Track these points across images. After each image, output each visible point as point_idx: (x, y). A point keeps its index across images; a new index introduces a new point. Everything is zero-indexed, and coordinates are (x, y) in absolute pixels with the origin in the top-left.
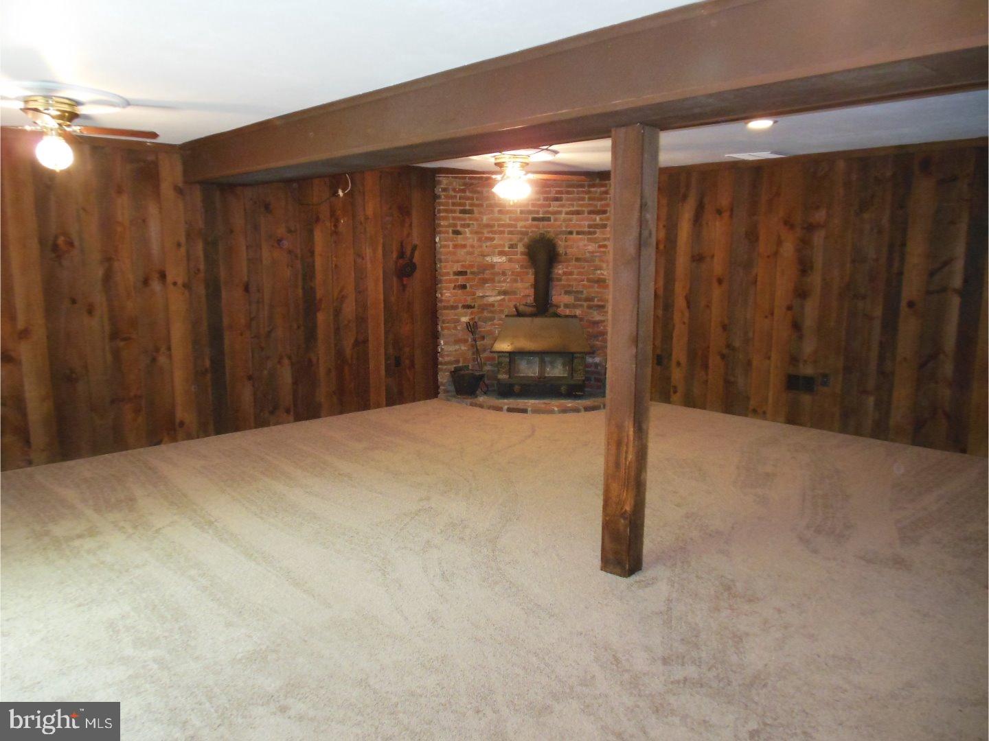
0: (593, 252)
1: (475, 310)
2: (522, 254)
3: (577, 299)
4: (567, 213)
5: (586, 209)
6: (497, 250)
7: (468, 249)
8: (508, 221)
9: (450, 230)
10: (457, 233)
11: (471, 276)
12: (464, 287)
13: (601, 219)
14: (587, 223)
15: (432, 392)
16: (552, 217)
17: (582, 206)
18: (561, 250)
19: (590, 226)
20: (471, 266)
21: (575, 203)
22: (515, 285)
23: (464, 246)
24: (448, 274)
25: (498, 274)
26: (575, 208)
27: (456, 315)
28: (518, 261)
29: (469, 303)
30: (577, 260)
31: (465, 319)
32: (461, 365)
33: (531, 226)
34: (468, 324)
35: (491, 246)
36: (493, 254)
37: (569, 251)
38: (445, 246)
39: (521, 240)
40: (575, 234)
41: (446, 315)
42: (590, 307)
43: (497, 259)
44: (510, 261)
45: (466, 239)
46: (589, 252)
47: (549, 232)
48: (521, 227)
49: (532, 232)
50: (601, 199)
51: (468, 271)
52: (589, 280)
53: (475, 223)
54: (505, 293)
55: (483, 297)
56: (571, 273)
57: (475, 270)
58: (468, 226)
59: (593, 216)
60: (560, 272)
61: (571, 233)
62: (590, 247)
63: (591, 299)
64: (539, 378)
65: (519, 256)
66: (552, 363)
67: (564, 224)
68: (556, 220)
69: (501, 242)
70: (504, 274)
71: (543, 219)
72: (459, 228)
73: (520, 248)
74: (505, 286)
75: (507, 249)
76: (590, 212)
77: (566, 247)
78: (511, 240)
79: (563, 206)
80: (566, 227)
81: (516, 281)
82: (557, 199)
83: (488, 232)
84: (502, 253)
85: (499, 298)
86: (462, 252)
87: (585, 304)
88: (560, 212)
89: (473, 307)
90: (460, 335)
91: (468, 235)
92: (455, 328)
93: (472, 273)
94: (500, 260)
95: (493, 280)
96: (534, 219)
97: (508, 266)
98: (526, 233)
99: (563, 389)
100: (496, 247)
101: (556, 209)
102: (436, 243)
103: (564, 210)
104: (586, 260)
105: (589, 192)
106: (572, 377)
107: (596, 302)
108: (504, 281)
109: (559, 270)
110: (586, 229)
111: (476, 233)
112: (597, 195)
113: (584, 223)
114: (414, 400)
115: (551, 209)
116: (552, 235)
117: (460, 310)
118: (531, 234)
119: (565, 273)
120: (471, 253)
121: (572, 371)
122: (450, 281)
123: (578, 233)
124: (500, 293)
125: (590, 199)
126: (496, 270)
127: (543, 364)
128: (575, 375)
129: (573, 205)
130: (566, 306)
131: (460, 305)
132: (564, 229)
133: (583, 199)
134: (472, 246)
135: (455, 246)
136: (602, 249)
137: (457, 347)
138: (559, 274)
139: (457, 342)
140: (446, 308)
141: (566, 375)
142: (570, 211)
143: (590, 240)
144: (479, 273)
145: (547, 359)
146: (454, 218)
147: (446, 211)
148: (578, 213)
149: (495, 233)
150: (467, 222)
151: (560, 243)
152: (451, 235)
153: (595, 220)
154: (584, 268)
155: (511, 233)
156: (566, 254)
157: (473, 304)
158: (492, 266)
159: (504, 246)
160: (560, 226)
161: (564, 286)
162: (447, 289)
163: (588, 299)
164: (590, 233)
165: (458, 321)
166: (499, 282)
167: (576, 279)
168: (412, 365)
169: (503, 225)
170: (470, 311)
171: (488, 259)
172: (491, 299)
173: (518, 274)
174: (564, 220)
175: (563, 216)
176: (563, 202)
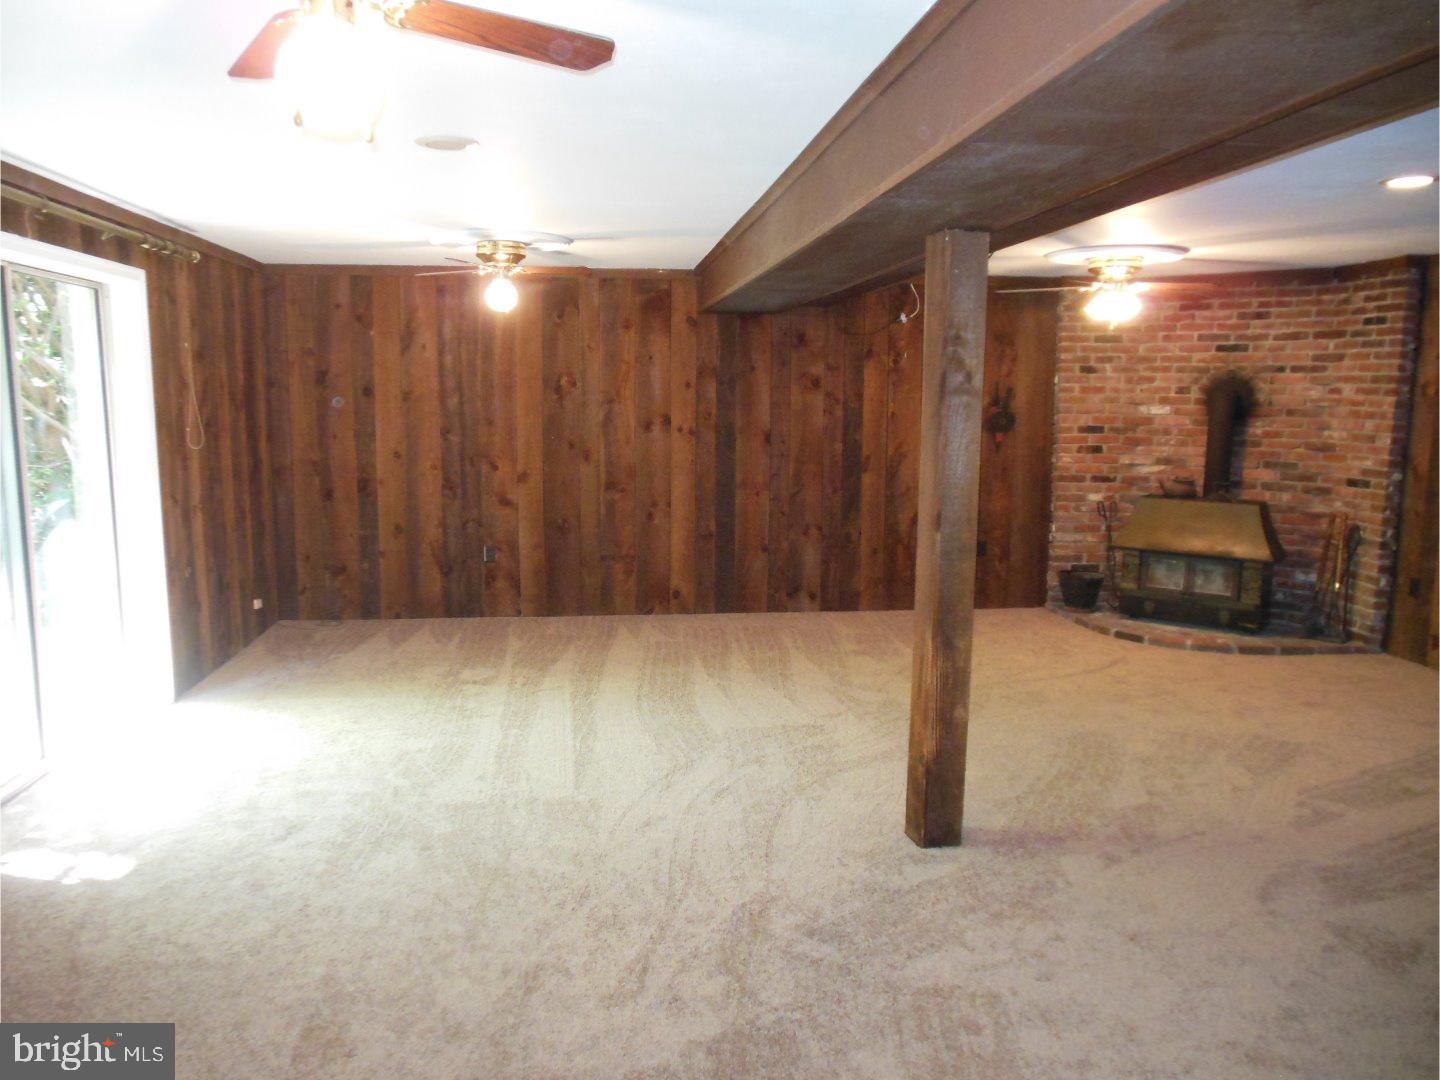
0: (1319, 400)
1: (1117, 484)
2: (1198, 402)
3: (1285, 477)
4: (1276, 338)
5: (1311, 331)
6: (1157, 396)
7: (1108, 394)
8: (1178, 353)
9: (1077, 367)
10: (1088, 370)
11: (1111, 434)
12: (1097, 450)
13: (1337, 347)
14: (1311, 353)
15: (1035, 597)
16: (1251, 344)
17: (1305, 325)
18: (1261, 397)
19: (1316, 358)
20: (1113, 420)
21: (1292, 321)
22: (1183, 450)
23: (1100, 390)
24: (1069, 429)
25: (1156, 432)
26: (1291, 330)
27: (1080, 490)
28: (1187, 413)
29: (1105, 474)
30: (1290, 413)
31: (1094, 497)
32: (1084, 563)
33: (1214, 359)
34: (1100, 508)
35: (1148, 390)
36: (1149, 402)
37: (1275, 398)
38: (1065, 390)
39: (1196, 381)
40: (1288, 371)
41: (1061, 489)
42: (1307, 491)
43: (1156, 410)
44: (1177, 412)
45: (1105, 379)
46: (1312, 401)
47: (1241, 368)
48: (1200, 361)
49: (1215, 368)
50: (1337, 313)
51: (1107, 426)
52: (1310, 447)
53: (1123, 355)
54: (1167, 461)
55: (1132, 465)
56: (1277, 435)
57: (1119, 424)
58: (1110, 360)
59: (1324, 342)
60: (1259, 431)
61: (1281, 369)
62: (1313, 392)
63: (1310, 478)
64: (1183, 593)
65: (1192, 407)
66: (1207, 574)
67: (1270, 354)
68: (1256, 349)
69: (1164, 385)
70: (1166, 432)
71: (1235, 348)
72: (1092, 363)
73: (1195, 394)
74: (1166, 451)
75: (1172, 395)
76: (1319, 335)
77: (1273, 392)
78: (1180, 380)
79: (1269, 326)
80: (1276, 359)
81: (1184, 444)
82: (1259, 316)
83: (1146, 369)
84: (1164, 401)
85: (1156, 468)
86: (1097, 398)
87: (1300, 485)
88: (1265, 337)
89: (1113, 480)
90: (1086, 521)
91: (1109, 373)
92: (1077, 509)
93: (1112, 429)
94: (1160, 412)
95: (1147, 442)
96: (1220, 349)
97: (1171, 421)
98: (1205, 370)
99: (1224, 616)
100: (1157, 390)
101: (1258, 331)
102: (1055, 384)
103: (1273, 332)
104: (1304, 414)
105: (1319, 302)
106: (1239, 598)
107: (1319, 483)
108: (1166, 443)
109: (1257, 428)
110: (1309, 363)
111: (1125, 370)
112: (1332, 307)
113: (1306, 351)
114: (1004, 604)
115: (1249, 332)
116: (1247, 373)
117: (1088, 483)
118: (1212, 372)
119: (1267, 435)
120: (1112, 401)
121: (1239, 589)
122: (1073, 440)
123: (1295, 369)
124: (1159, 462)
125: (1319, 314)
126: (1156, 425)
127: (1191, 572)
128: (1244, 595)
129: (1288, 325)
130: (1267, 486)
131: (1089, 476)
132: (1270, 363)
133: (1307, 314)
134: (1116, 390)
135: (1084, 390)
136: (1336, 396)
137: (1078, 537)
138: (1257, 436)
139: (1079, 529)
140: (1063, 478)
141: (1229, 594)
142: (1283, 334)
143: (1314, 380)
144: (1126, 430)
145: (1200, 566)
146: (1084, 349)
147: (1071, 339)
148: (1295, 337)
149: (1155, 370)
150: (1109, 354)
151: (1262, 385)
152: (1077, 373)
153: (1326, 348)
154: (1300, 426)
155: (1180, 370)
156: (1270, 403)
157: (1112, 476)
158: (1148, 420)
159: (1167, 389)
160: (1264, 359)
161: (1263, 455)
162: (1066, 451)
163: (1303, 478)
164: (1314, 369)
165: (1082, 499)
166: (1160, 444)
167: (1283, 445)
168: (1006, 554)
169: (1168, 359)
170: (1104, 485)
171: (1143, 409)
172: (1144, 470)
173: (1190, 434)
174: (1271, 350)
175: (1270, 342)
176: (1272, 320)
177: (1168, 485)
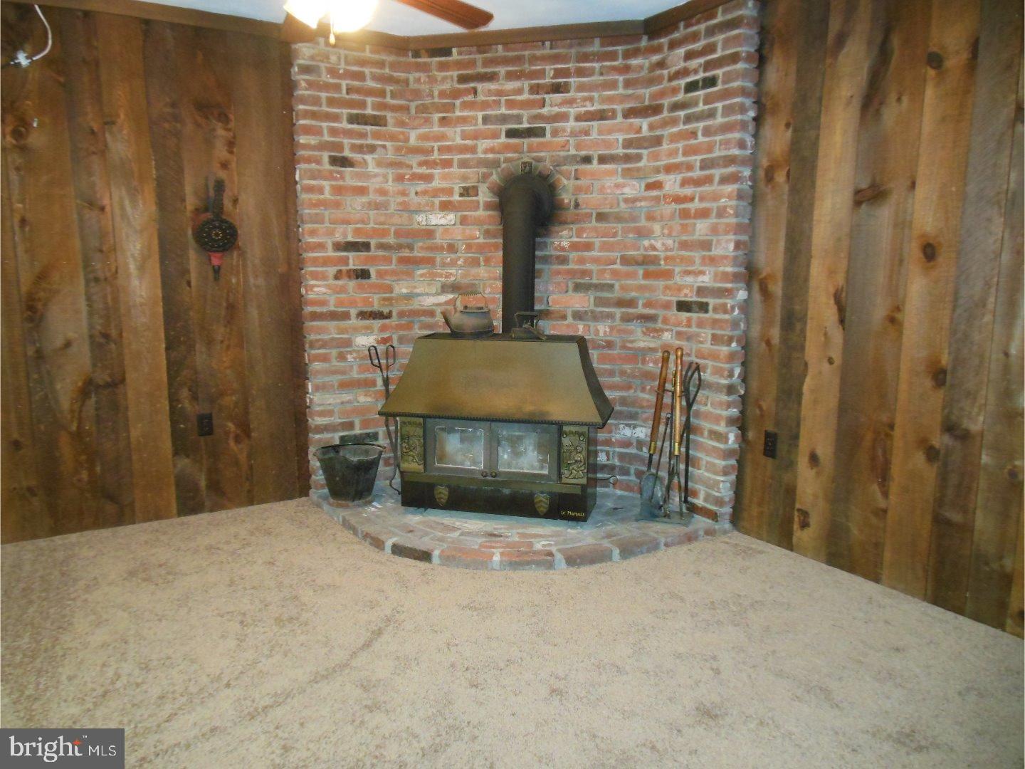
0: (634, 200)
1: (394, 321)
2: (488, 206)
3: (600, 302)
4: (579, 118)
5: (619, 108)
6: (437, 201)
7: (372, 196)
8: (459, 141)
9: (325, 156)
10: (344, 162)
11: (381, 253)
12: (364, 274)
13: (651, 127)
14: (621, 137)
15: (297, 486)
16: (548, 127)
17: (610, 100)
18: (566, 198)
19: (628, 144)
20: (384, 233)
21: (596, 95)
22: (474, 271)
23: (362, 191)
24: (321, 246)
25: (439, 248)
26: (596, 107)
27: (342, 331)
28: (478, 222)
29: (376, 308)
30: (601, 217)
31: (364, 341)
32: (357, 431)
33: (507, 148)
34: (372, 353)
35: (425, 193)
36: (430, 208)
37: (582, 197)
38: (310, 189)
39: (485, 177)
40: (595, 161)
41: (317, 332)
42: (627, 319)
43: (439, 219)
44: (464, 221)
45: (368, 176)
46: (626, 201)
47: (539, 160)
48: (486, 151)
49: (507, 160)
50: (650, 82)
51: (373, 242)
52: (625, 261)
53: (388, 144)
54: (455, 288)
55: (409, 297)
56: (588, 247)
57: (391, 240)
58: (372, 149)
59: (636, 121)
60: (565, 244)
61: (587, 160)
62: (627, 190)
63: (631, 303)
64: (484, 474)
65: (481, 213)
66: (515, 442)
67: (572, 140)
68: (555, 133)
69: (444, 185)
70: (452, 248)
71: (530, 133)
72: (347, 153)
73: (484, 196)
74: (455, 274)
75: (456, 197)
76: (629, 113)
77: (578, 190)
78: (465, 178)
79: (571, 102)
80: (578, 147)
81: (475, 263)
82: (557, 89)
83: (421, 164)
84: (445, 207)
85: (443, 298)
86: (355, 205)
87: (618, 312)
88: (563, 117)
89: (389, 316)
90: (355, 375)
91: (372, 168)
92: (342, 357)
93: (382, 246)
94: (443, 222)
95: (430, 261)
96: (511, 134)
97: (458, 234)
98: (495, 164)
99: (542, 501)
100: (436, 192)
101: (556, 109)
102: (296, 183)
103: (573, 111)
104: (619, 218)
105: (626, 69)
106: (560, 475)
107: (641, 310)
108: (453, 263)
109: (562, 239)
110: (620, 151)
111: (392, 164)
112: (644, 73)
113: (615, 136)
114: (251, 500)
115: (545, 111)
116: (548, 165)
117: (354, 321)
118: (503, 166)
119: (575, 247)
120: (377, 206)
121: (560, 461)
122: (326, 262)
123: (603, 160)
124: (445, 289)
125: (627, 84)
126: (439, 240)
127: (493, 444)
128: (565, 472)
129: (591, 99)
130: (578, 316)
131: (353, 312)
132: (573, 152)
133: (613, 85)
134: (383, 192)
135: (338, 190)
136: (654, 193)
137: (346, 397)
138: (563, 249)
139: (346, 386)
140: (316, 316)
141: (545, 472)
142: (587, 112)
143: (627, 173)
144: (400, 247)
145: (505, 431)
146: (333, 132)
147: (314, 115)
148: (601, 116)
149: (432, 164)
150: (370, 141)
151: (565, 182)
152: (326, 166)
153: (639, 130)
154: (615, 235)
155: (463, 164)
156: (577, 205)
157: (386, 311)
158: (429, 233)
159: (450, 192)
160: (564, 146)
161: (572, 273)
162: (316, 276)
163: (621, 303)
164: (627, 158)
165: (348, 343)
166: (444, 265)
167: (596, 260)
168: (245, 430)
169: (449, 149)
170: (377, 323)
171: (421, 218)
172: (429, 301)
173: (481, 248)
174: (573, 134)
175: (571, 124)
176: (571, 94)
177: (456, 319)
